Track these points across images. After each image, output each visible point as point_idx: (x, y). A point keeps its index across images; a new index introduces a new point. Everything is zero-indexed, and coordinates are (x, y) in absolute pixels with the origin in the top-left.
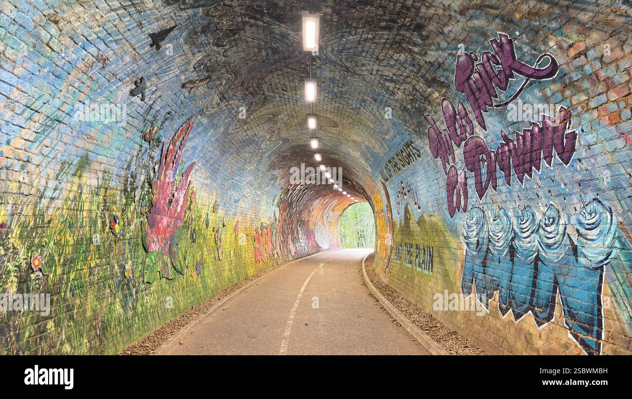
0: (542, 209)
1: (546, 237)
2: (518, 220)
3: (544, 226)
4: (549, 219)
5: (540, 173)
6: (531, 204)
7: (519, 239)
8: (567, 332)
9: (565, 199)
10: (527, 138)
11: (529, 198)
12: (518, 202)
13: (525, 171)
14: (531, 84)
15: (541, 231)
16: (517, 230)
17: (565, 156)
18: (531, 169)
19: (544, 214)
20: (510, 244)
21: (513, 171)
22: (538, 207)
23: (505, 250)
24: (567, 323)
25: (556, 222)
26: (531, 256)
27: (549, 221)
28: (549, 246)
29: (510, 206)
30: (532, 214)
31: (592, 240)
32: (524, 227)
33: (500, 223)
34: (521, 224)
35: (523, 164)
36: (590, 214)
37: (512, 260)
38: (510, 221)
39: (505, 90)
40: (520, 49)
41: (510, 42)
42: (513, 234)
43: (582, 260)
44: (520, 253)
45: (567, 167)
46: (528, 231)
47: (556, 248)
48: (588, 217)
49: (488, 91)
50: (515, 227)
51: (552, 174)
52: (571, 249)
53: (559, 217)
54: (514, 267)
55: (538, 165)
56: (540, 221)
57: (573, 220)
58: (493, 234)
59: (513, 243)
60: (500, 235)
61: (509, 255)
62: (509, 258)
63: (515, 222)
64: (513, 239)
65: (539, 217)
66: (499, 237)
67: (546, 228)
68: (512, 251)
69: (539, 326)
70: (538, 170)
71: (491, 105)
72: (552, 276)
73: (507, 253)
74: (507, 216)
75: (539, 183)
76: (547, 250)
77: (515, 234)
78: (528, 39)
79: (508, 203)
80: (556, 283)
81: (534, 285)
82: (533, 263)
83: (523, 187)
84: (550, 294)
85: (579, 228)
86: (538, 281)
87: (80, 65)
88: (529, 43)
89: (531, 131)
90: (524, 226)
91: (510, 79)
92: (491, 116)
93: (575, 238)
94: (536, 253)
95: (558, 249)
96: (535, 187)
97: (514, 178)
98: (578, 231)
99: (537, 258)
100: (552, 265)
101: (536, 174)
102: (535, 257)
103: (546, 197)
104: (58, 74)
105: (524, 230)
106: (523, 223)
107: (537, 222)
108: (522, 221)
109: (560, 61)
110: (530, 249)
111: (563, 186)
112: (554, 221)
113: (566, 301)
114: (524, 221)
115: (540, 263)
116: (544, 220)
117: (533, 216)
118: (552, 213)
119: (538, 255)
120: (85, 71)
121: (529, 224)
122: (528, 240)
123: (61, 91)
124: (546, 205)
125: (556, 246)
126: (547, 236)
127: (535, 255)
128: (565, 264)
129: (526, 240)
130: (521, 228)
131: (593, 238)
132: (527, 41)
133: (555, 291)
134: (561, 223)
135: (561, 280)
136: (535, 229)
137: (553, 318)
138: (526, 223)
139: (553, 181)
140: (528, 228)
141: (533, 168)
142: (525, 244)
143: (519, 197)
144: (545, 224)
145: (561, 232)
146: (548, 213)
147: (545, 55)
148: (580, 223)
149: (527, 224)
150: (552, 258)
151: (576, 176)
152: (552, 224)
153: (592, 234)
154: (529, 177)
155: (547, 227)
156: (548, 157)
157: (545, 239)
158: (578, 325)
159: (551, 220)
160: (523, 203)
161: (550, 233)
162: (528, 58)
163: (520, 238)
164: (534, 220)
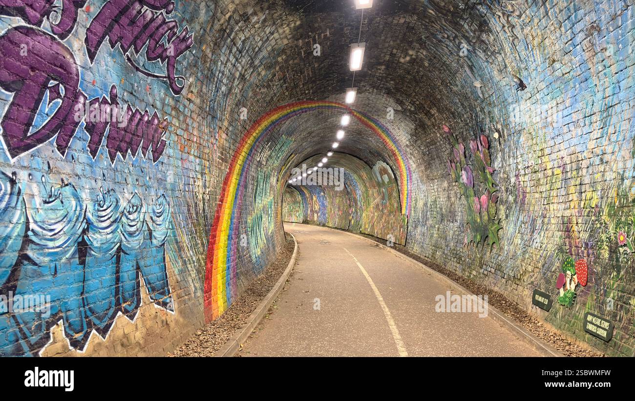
0: (127, 195)
1: (129, 225)
2: (94, 206)
3: (127, 214)
4: (133, 206)
5: (134, 159)
6: (117, 188)
7: (95, 230)
8: (153, 305)
9: (146, 190)
10: (136, 118)
11: (117, 181)
12: (100, 183)
13: (119, 149)
14: (165, 82)
15: (124, 219)
16: (93, 219)
17: (156, 154)
18: (127, 151)
19: (129, 202)
20: (80, 240)
21: (104, 141)
22: (123, 193)
23: (68, 251)
24: (152, 298)
25: (139, 210)
26: (112, 249)
27: (133, 209)
28: (131, 234)
29: (87, 184)
30: (117, 199)
31: (160, 225)
32: (104, 215)
33: (61, 208)
34: (99, 211)
35: (121, 141)
36: (160, 205)
37: (83, 263)
38: (81, 206)
39: (149, 59)
40: (185, 58)
41: (188, 47)
42: (84, 224)
43: (154, 241)
44: (95, 250)
45: (154, 164)
46: (109, 218)
47: (138, 235)
48: (158, 207)
49: (137, 38)
50: (89, 215)
51: (144, 166)
52: (148, 233)
53: (142, 206)
54: (86, 270)
55: (135, 151)
56: (125, 209)
57: (150, 210)
58: (41, 227)
59: (85, 237)
60: (58, 227)
61: (77, 256)
62: (77, 260)
63: (90, 208)
64: (84, 231)
65: (123, 204)
66: (56, 231)
67: (129, 216)
68: (83, 249)
69: (132, 319)
70: (134, 155)
71: (125, 51)
72: (135, 263)
73: (74, 254)
74: (78, 198)
75: (131, 168)
76: (130, 239)
77: (89, 223)
78: (191, 62)
79: (83, 179)
80: (138, 268)
81: (118, 280)
82: (115, 256)
83: (113, 166)
84: (134, 281)
85: (152, 216)
86: (121, 274)
87: (586, 55)
88: (189, 64)
89: (142, 116)
90: (103, 213)
91: (159, 59)
92: (112, 56)
93: (150, 224)
94: (119, 244)
95: (139, 236)
96: (126, 171)
97: (103, 149)
98: (151, 218)
99: (120, 249)
100: (134, 252)
101: (130, 159)
102: (117, 249)
103: (134, 185)
104: (584, 79)
105: (102, 219)
106: (102, 209)
107: (121, 209)
108: (102, 207)
109: (184, 92)
110: (111, 241)
111: (148, 178)
112: (137, 208)
113: (148, 280)
114: (105, 207)
115: (122, 254)
116: (128, 208)
117: (117, 202)
118: (135, 201)
119: (121, 245)
120: (594, 54)
121: (112, 211)
122: (109, 230)
123: (596, 85)
124: (132, 193)
125: (137, 233)
126: (131, 224)
127: (117, 247)
128: (145, 248)
129: (105, 231)
130: (99, 217)
131: (160, 223)
132: (190, 62)
133: (137, 277)
134: (142, 211)
135: (142, 263)
136: (118, 217)
137: (141, 302)
138: (106, 209)
139: (142, 172)
140: (110, 216)
141: (129, 150)
142: (104, 236)
143: (104, 175)
144: (129, 212)
145: (142, 220)
146: (133, 201)
147: (184, 79)
148: (154, 212)
149: (108, 211)
150: (135, 245)
151: (159, 174)
152: (135, 212)
153: (159, 220)
154: (122, 158)
155: (130, 214)
156: (145, 149)
157: (128, 227)
158: (159, 293)
159: (135, 208)
160: (109, 185)
161: (134, 220)
162: (179, 68)
163: (97, 230)
164: (117, 206)
